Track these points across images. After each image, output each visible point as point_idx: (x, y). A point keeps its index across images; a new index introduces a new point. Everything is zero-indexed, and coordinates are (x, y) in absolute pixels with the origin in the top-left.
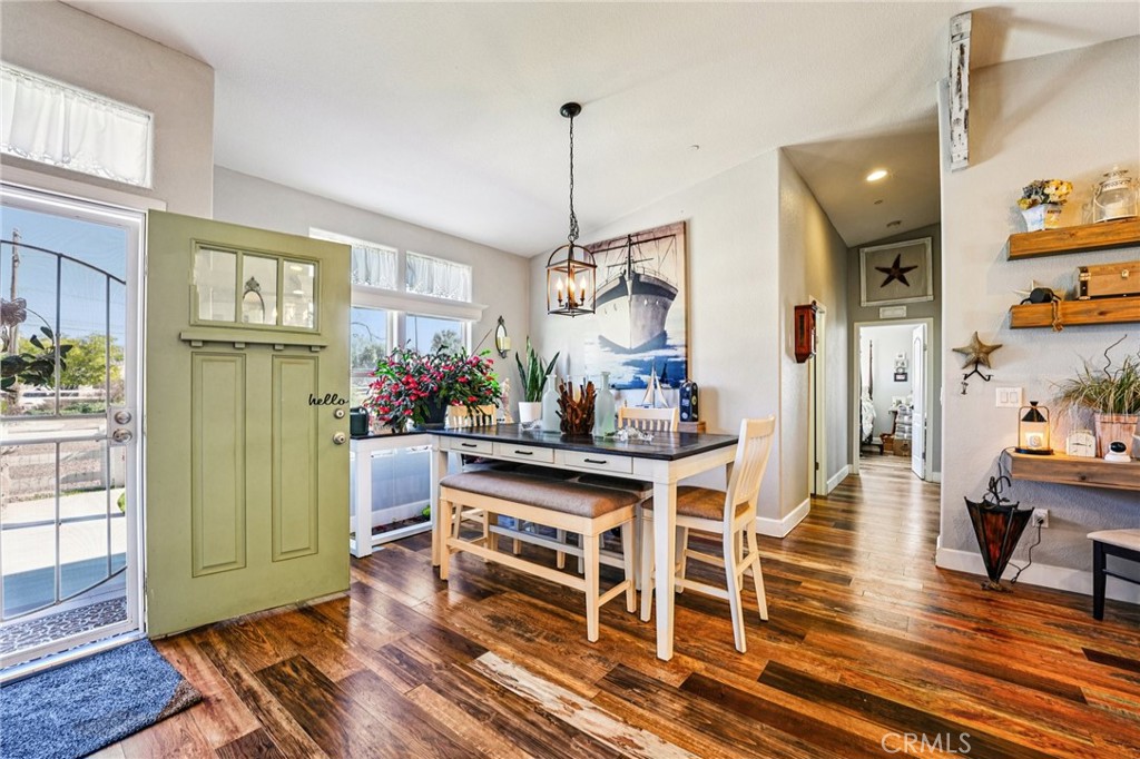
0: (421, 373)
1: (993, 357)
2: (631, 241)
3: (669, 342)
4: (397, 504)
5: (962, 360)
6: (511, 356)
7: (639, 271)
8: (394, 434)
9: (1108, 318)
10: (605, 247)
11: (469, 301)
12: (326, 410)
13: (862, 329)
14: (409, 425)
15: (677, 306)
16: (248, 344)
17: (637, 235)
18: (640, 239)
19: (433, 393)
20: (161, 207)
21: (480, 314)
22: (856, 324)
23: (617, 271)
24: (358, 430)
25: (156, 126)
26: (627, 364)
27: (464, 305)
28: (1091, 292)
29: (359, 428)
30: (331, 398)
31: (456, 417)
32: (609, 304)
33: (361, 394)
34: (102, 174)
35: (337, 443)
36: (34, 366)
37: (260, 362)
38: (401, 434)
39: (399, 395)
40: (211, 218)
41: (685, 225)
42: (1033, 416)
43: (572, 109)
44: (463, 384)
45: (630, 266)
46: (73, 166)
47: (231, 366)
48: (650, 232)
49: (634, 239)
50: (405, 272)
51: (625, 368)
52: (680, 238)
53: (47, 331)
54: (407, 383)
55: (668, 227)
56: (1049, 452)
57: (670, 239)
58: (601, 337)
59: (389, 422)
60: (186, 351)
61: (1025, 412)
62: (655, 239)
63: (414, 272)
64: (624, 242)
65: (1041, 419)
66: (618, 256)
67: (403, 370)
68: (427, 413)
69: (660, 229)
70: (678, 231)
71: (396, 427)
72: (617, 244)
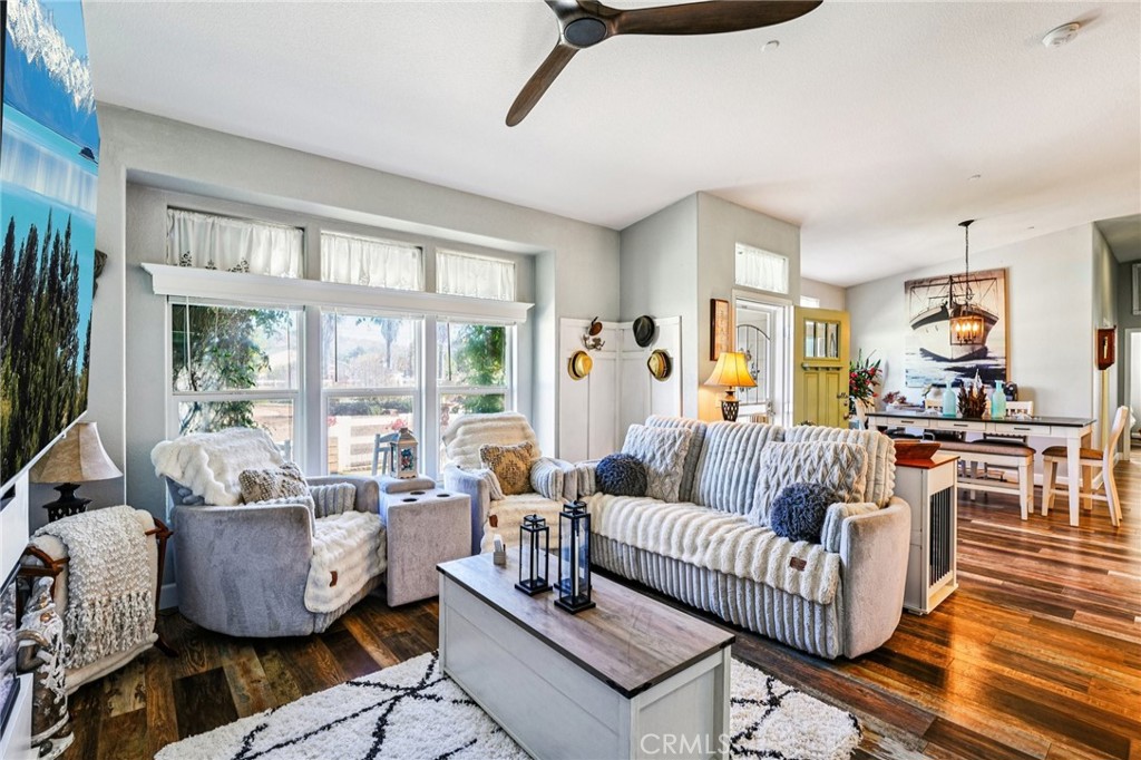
2: (953, 280)
3: (989, 355)
7: (961, 303)
10: (925, 283)
12: (841, 402)
13: (1133, 334)
15: (997, 331)
17: (959, 276)
18: (962, 279)
22: (1127, 330)
23: (939, 302)
25: (789, 264)
26: (949, 370)
30: (843, 395)
32: (931, 326)
37: (822, 378)
41: (1005, 271)
43: (966, 224)
45: (951, 299)
47: (814, 379)
48: (971, 274)
49: (956, 280)
51: (947, 372)
52: (1001, 282)
55: (989, 272)
57: (991, 281)
58: (922, 350)
60: (803, 372)
62: (976, 280)
64: (946, 281)
66: (938, 291)
69: (981, 273)
70: (999, 275)
72: (939, 282)
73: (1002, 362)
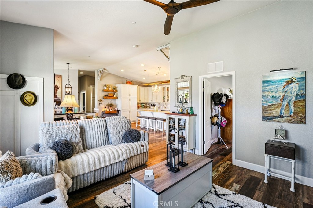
1: (102, 101)
3: (57, 97)
15: (59, 91)
28: (109, 96)
56: (106, 111)
65: (106, 108)
73: (60, 99)
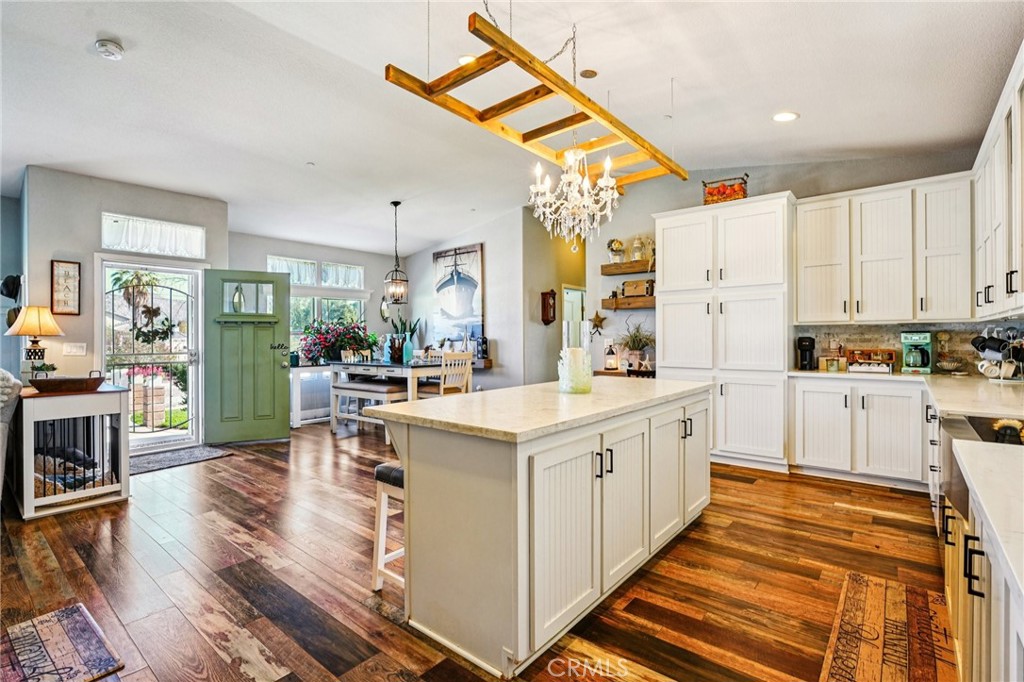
0: (328, 333)
1: (604, 323)
2: (457, 252)
4: (317, 408)
5: (592, 324)
6: (390, 321)
7: (460, 271)
8: (313, 365)
9: (631, 306)
10: (443, 255)
11: (362, 288)
12: (278, 352)
14: (322, 361)
15: (478, 292)
16: (243, 323)
17: (459, 249)
18: (461, 251)
19: (333, 344)
20: (209, 267)
21: (369, 296)
23: (450, 270)
24: (294, 363)
25: (207, 233)
26: (454, 326)
27: (360, 291)
28: (626, 294)
29: (295, 362)
30: (281, 346)
31: (348, 356)
32: (445, 290)
33: (296, 344)
34: (187, 256)
35: (284, 367)
36: (162, 333)
37: (248, 331)
38: (317, 365)
39: (315, 345)
40: (227, 269)
41: (482, 245)
42: (611, 352)
43: (396, 204)
44: (350, 338)
45: (456, 267)
46: (179, 254)
47: (236, 332)
48: (465, 248)
49: (458, 252)
50: (321, 274)
51: (454, 328)
52: (479, 253)
53: (167, 319)
54: (319, 339)
55: (474, 246)
56: (617, 369)
57: (475, 253)
58: (442, 309)
59: (310, 359)
60: (219, 326)
61: (607, 351)
62: (468, 252)
63: (327, 274)
64: (453, 253)
65: (613, 353)
66: (449, 261)
67: (319, 331)
68: (331, 355)
69: (470, 246)
70: (478, 248)
71: (314, 362)
72: (450, 253)
